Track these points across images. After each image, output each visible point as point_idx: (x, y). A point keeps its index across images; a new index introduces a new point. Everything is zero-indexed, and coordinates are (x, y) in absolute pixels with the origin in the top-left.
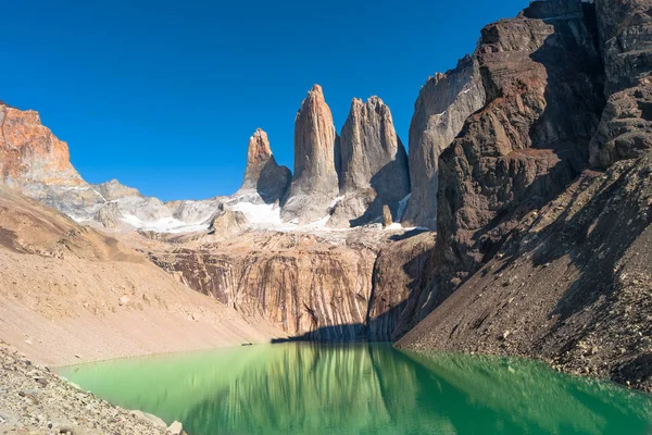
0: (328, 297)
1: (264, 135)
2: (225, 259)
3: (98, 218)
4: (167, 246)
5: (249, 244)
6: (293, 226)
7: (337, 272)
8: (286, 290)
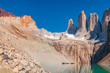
0: (84, 54)
1: (72, 20)
2: (63, 45)
3: (40, 35)
4: (52, 41)
5: (68, 42)
6: (77, 39)
7: (86, 49)
8: (75, 53)
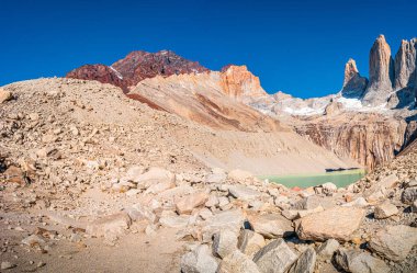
0: (381, 146)
1: (353, 62)
2: (331, 128)
3: (273, 111)
4: (304, 122)
5: (344, 119)
6: (368, 109)
7: (387, 133)
8: (361, 143)
